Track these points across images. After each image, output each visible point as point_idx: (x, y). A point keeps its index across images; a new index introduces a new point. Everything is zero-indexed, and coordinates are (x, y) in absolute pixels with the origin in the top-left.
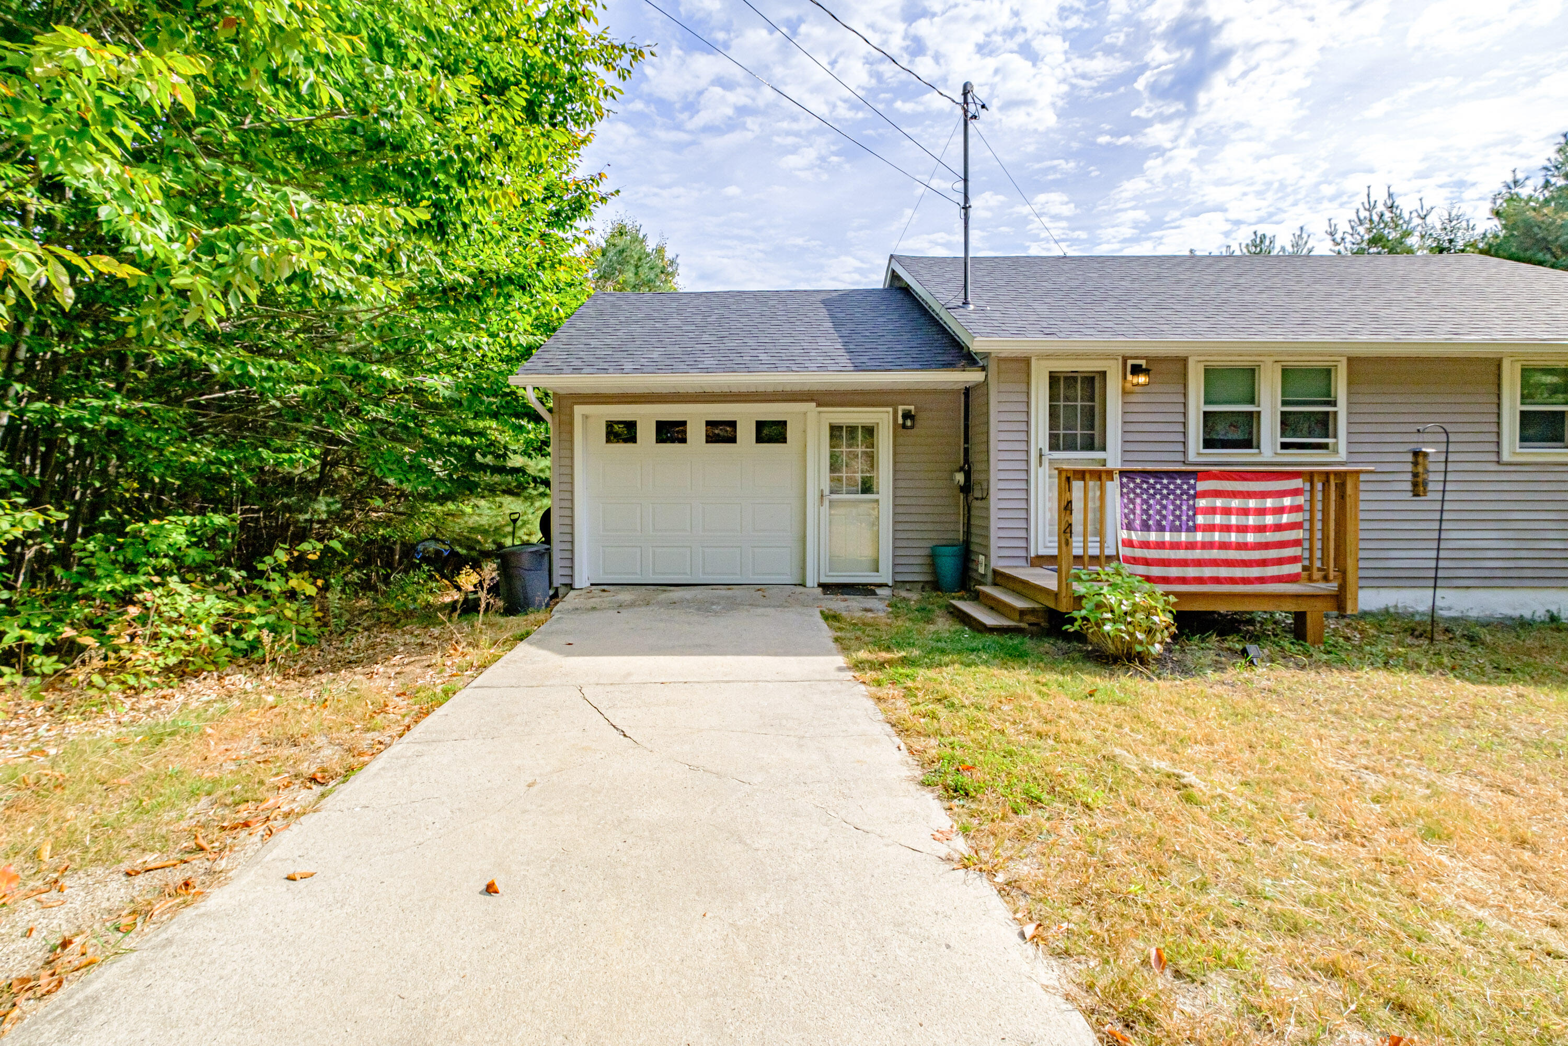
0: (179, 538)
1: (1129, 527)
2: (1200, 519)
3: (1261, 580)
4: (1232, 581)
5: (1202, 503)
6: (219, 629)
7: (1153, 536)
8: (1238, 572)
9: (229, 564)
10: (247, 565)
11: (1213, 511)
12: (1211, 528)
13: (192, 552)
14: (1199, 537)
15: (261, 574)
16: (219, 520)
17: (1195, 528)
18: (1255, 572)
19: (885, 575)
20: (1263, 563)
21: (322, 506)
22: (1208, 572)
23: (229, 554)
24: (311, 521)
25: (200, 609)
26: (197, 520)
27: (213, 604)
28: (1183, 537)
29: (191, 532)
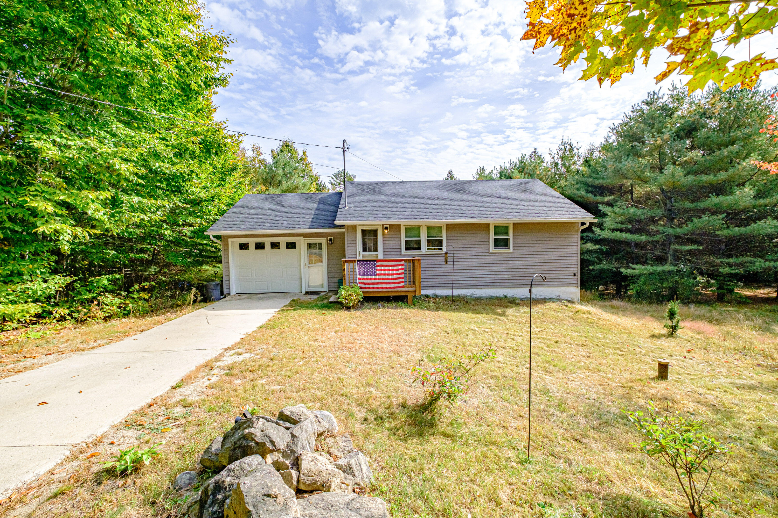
0: (105, 282)
1: (360, 274)
2: (378, 272)
3: (394, 288)
4: (386, 288)
5: (378, 268)
6: (119, 307)
7: (365, 277)
8: (388, 286)
9: (121, 290)
10: (127, 290)
11: (381, 270)
12: (381, 274)
13: (110, 286)
14: (377, 277)
15: (131, 292)
16: (117, 276)
17: (377, 275)
18: (392, 286)
19: (326, 289)
20: (395, 283)
21: (153, 269)
22: (380, 286)
23: (121, 287)
24: (149, 275)
25: (114, 302)
26: (111, 276)
27: (117, 301)
28: (373, 277)
29: (108, 280)
